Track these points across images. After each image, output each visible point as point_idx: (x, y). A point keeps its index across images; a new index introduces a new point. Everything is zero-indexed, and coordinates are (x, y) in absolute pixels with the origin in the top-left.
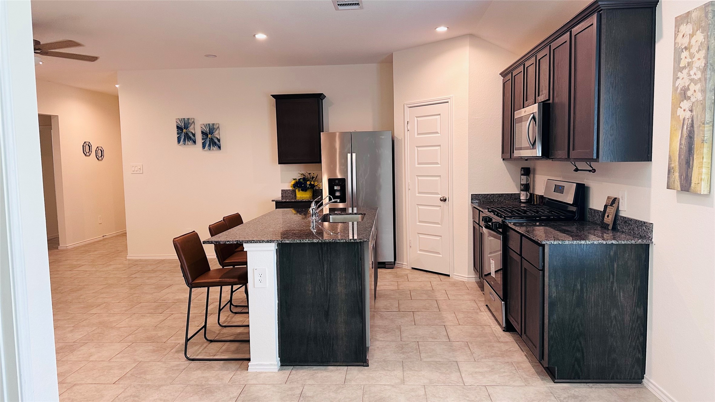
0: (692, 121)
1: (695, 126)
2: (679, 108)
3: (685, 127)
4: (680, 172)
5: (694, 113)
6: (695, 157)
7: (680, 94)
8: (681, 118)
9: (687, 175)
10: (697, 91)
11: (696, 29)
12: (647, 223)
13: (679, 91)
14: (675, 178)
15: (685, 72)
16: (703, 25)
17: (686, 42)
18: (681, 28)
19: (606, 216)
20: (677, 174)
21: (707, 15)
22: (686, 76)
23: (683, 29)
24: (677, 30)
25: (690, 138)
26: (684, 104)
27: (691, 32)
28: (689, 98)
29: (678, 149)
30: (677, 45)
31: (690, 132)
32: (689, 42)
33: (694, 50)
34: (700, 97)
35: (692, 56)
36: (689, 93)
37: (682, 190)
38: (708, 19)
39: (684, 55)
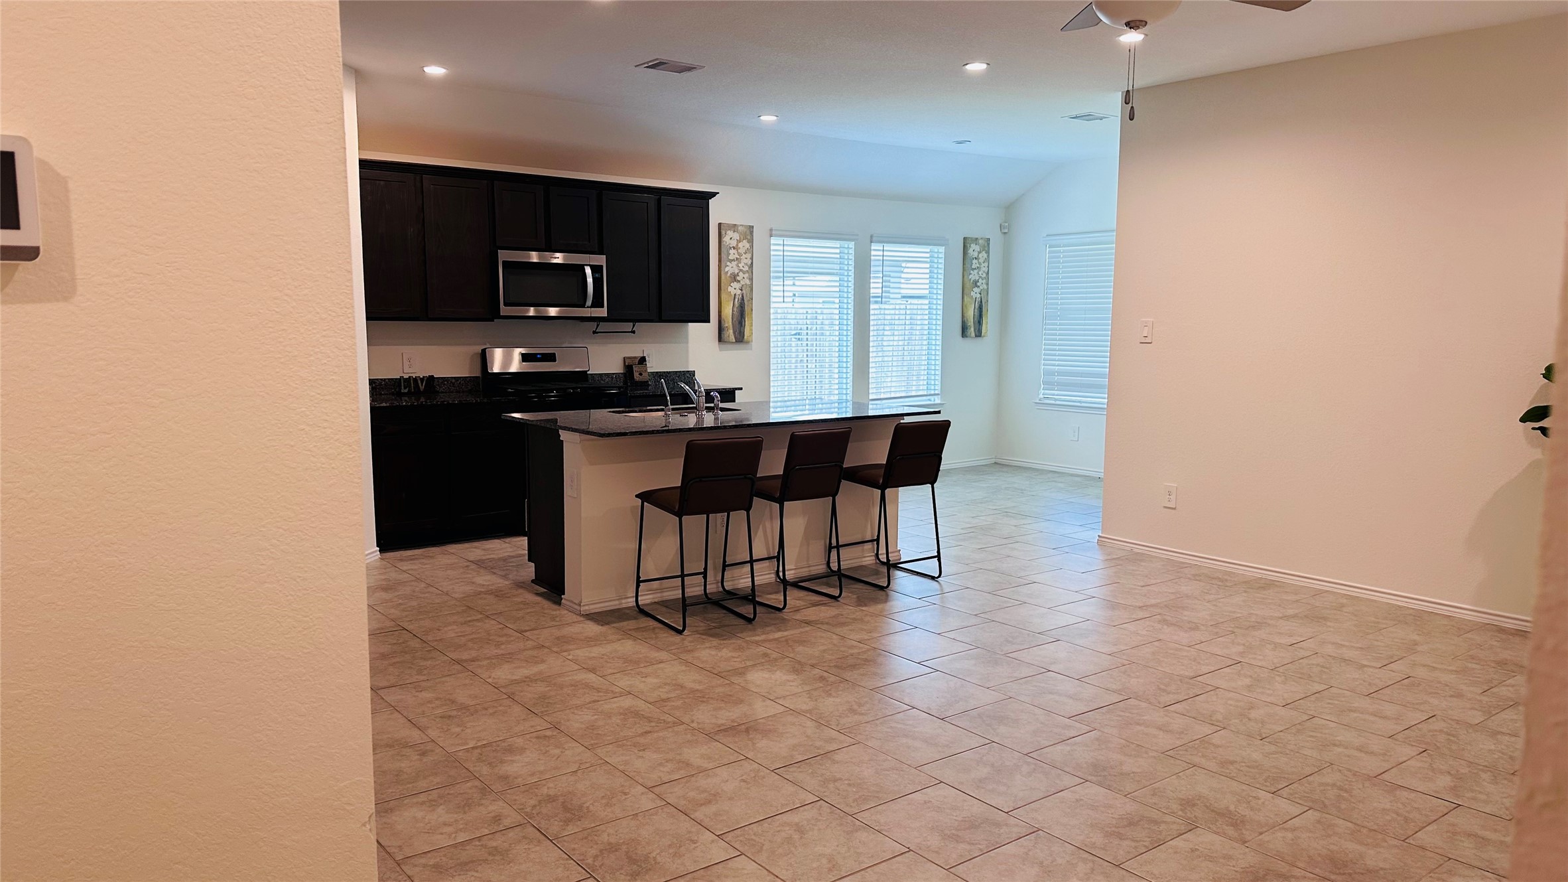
0: (743, 296)
1: (746, 300)
2: (730, 287)
3: (737, 300)
4: (734, 330)
5: (744, 291)
6: (746, 320)
7: (730, 277)
8: (733, 294)
9: (740, 332)
10: (746, 278)
11: (742, 238)
12: (688, 371)
13: (729, 274)
14: (730, 334)
15: (734, 263)
16: (749, 238)
17: (734, 243)
18: (729, 232)
19: (636, 376)
20: (731, 331)
21: (752, 233)
22: (735, 266)
23: (730, 233)
24: (723, 232)
25: (742, 307)
26: (735, 285)
27: (738, 239)
28: (739, 281)
29: (731, 314)
30: (724, 243)
31: (741, 303)
32: (737, 245)
33: (742, 251)
34: (748, 282)
35: (740, 254)
36: (738, 278)
37: (736, 341)
38: (753, 236)
39: (732, 251)
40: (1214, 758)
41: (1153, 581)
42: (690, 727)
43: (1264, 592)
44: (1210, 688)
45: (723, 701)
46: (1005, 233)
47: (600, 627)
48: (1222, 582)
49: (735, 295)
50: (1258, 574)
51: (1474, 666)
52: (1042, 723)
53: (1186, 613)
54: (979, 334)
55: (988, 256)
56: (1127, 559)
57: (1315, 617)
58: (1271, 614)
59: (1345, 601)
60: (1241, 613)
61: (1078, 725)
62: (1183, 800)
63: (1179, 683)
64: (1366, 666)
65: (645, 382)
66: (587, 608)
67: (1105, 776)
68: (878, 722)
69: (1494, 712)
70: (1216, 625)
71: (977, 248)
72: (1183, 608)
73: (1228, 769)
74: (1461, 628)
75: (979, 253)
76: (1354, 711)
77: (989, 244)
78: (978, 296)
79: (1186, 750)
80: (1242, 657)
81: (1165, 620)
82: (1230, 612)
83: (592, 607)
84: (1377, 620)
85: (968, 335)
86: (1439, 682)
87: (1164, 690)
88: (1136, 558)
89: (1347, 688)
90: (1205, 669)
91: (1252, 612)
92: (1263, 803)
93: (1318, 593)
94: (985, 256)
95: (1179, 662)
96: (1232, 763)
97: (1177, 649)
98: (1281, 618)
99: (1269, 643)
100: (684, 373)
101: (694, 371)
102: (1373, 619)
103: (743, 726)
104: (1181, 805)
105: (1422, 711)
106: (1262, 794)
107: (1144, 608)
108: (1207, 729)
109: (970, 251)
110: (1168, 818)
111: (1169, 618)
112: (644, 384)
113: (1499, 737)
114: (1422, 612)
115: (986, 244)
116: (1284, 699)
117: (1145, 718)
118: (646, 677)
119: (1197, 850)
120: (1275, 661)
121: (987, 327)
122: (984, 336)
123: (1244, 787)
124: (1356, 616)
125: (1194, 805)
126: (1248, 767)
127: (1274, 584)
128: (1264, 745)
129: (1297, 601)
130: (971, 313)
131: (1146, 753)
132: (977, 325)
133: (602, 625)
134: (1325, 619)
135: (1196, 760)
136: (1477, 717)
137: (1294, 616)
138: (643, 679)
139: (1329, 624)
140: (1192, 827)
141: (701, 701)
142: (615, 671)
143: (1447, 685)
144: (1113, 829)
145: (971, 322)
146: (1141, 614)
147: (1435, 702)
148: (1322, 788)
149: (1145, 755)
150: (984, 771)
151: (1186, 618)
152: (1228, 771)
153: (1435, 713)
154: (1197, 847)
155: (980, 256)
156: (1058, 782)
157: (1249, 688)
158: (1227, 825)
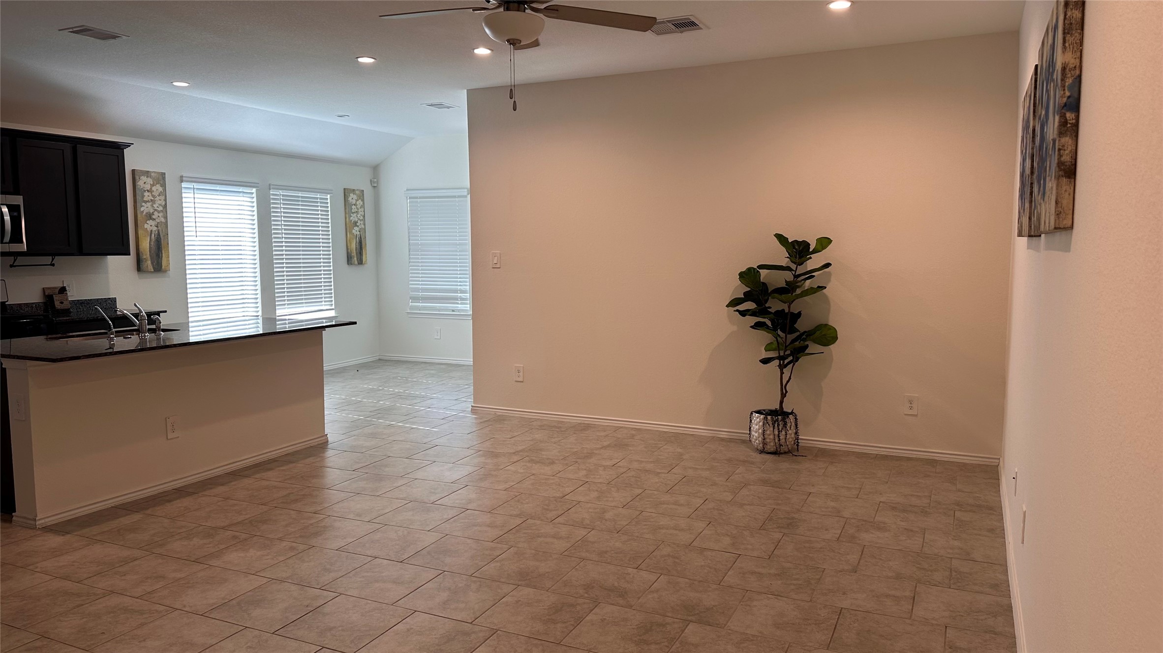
0: (159, 232)
1: (162, 236)
2: (146, 224)
3: (153, 235)
4: (151, 261)
5: (160, 228)
6: (163, 252)
7: (146, 216)
8: (149, 230)
9: (158, 263)
10: (160, 217)
11: (155, 183)
12: (109, 298)
13: (144, 213)
14: (148, 264)
15: (149, 204)
16: (162, 183)
17: (148, 187)
18: (142, 177)
19: (57, 305)
20: (149, 262)
21: (164, 178)
22: (150, 207)
23: (144, 178)
24: (137, 177)
25: (158, 241)
26: (150, 222)
27: (152, 183)
28: (155, 219)
29: (148, 248)
30: (139, 187)
31: (157, 238)
32: (151, 189)
33: (156, 194)
34: (163, 220)
35: (154, 196)
36: (154, 217)
37: (155, 271)
38: (165, 181)
39: (146, 194)
40: (594, 551)
41: (516, 434)
42: (183, 612)
43: (587, 432)
44: (575, 503)
45: (208, 583)
46: (374, 187)
47: (62, 537)
48: (558, 428)
49: (151, 231)
50: (579, 420)
51: (716, 464)
52: (476, 550)
53: (543, 453)
54: (361, 262)
55: (364, 203)
56: (494, 420)
57: (620, 446)
58: (595, 446)
59: (634, 432)
60: (577, 448)
61: (500, 546)
62: (585, 585)
63: (555, 502)
64: (659, 473)
65: (66, 309)
66: (43, 521)
67: (529, 579)
68: (351, 575)
69: (737, 492)
70: (565, 459)
71: (355, 197)
72: (541, 450)
73: (604, 557)
74: (701, 441)
75: (357, 200)
76: (664, 504)
77: (363, 195)
78: (358, 233)
79: (575, 549)
80: (587, 478)
81: (532, 460)
82: (571, 448)
83: (47, 520)
84: (656, 442)
85: (352, 263)
86: (702, 477)
87: (547, 510)
88: (500, 419)
89: (654, 489)
90: (568, 490)
91: (584, 446)
92: (633, 577)
93: (617, 429)
94: (362, 203)
95: (550, 488)
96: (606, 552)
97: (546, 479)
98: (601, 448)
99: (600, 466)
100: (106, 300)
101: (116, 298)
102: (654, 442)
103: (234, 602)
104: (584, 589)
105: (700, 497)
106: (630, 570)
107: (517, 453)
108: (583, 532)
109: (350, 199)
110: (581, 601)
111: (534, 458)
112: (66, 312)
113: (745, 507)
114: (678, 434)
115: (361, 194)
116: (621, 503)
117: (542, 531)
118: (125, 575)
119: (605, 619)
120: (608, 477)
121: (366, 257)
122: (365, 264)
123: (619, 568)
124: (643, 441)
125: (593, 587)
126: (616, 553)
127: (590, 426)
128: (620, 536)
129: (607, 436)
130: (354, 246)
131: (551, 556)
132: (359, 255)
133: (63, 535)
134: (627, 445)
135: (584, 555)
136: (728, 496)
137: (609, 446)
138: (123, 578)
139: (630, 448)
140: (596, 603)
141: (187, 587)
142: (91, 575)
143: (707, 479)
144: (547, 617)
145: (354, 254)
146: (515, 458)
147: (704, 490)
148: (663, 559)
149: (551, 558)
150: (445, 595)
151: (545, 457)
152: (605, 559)
153: (707, 497)
154: (604, 617)
155: (358, 203)
156: (499, 591)
157: (598, 498)
158: (617, 597)
